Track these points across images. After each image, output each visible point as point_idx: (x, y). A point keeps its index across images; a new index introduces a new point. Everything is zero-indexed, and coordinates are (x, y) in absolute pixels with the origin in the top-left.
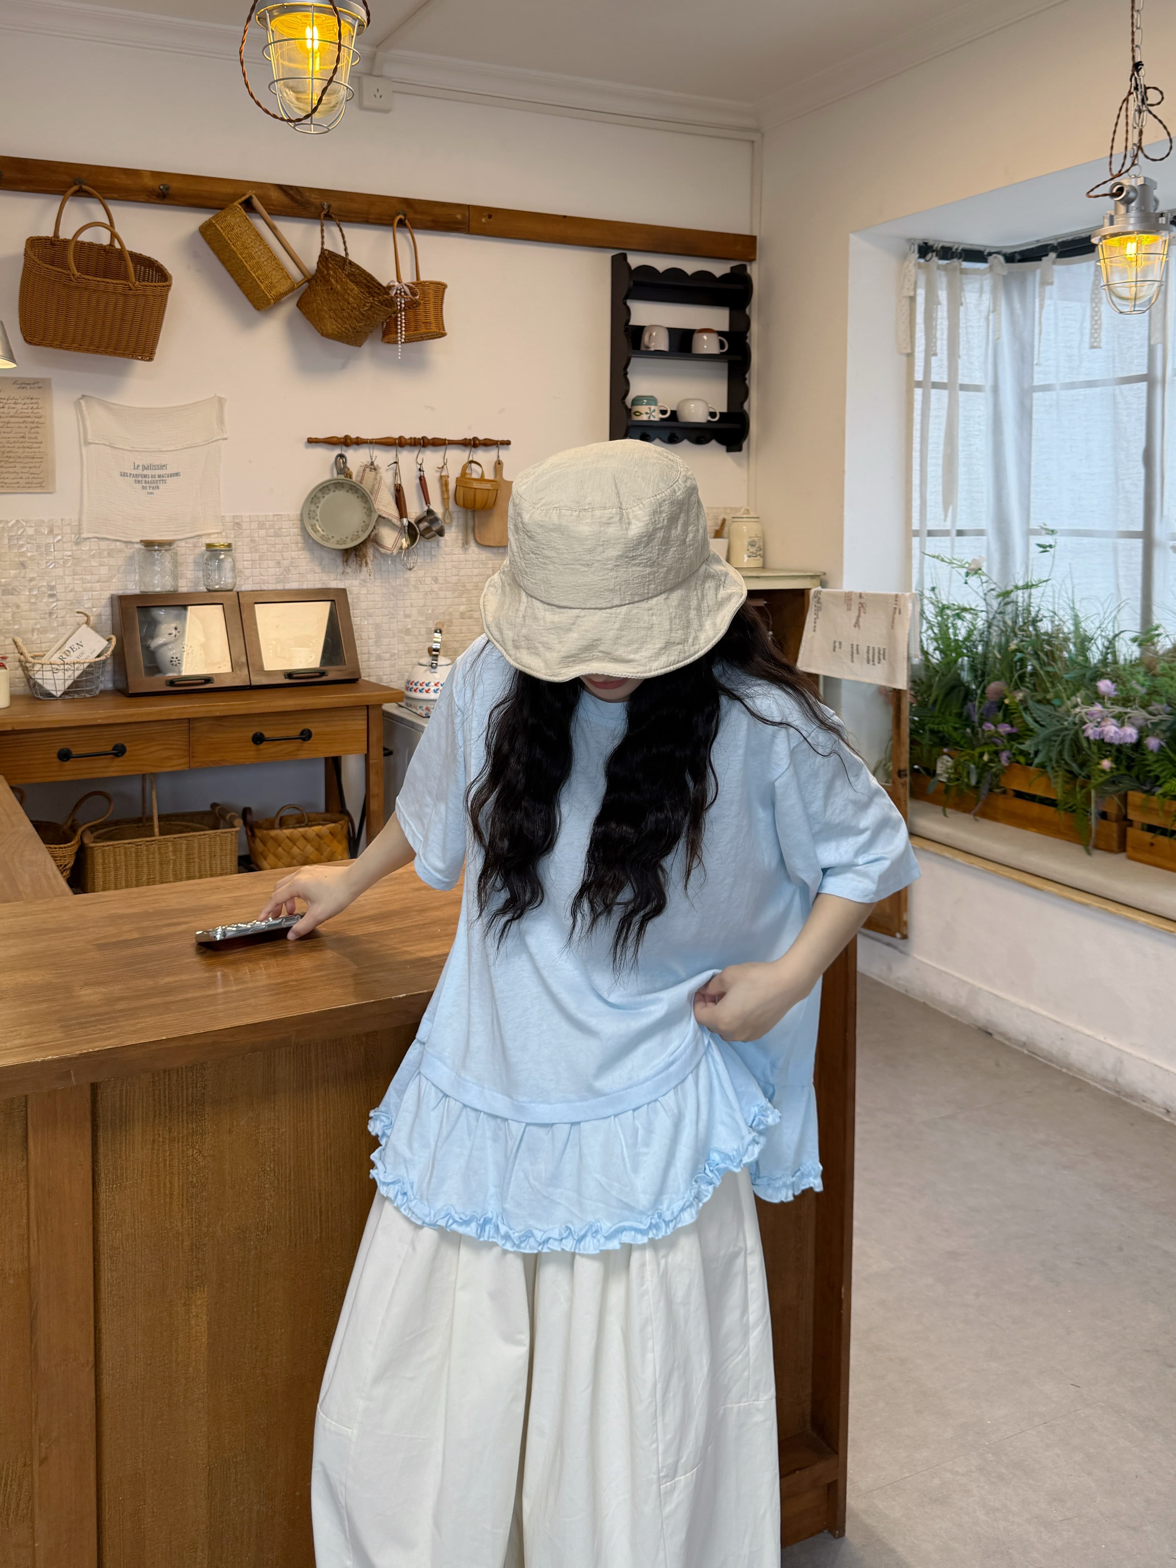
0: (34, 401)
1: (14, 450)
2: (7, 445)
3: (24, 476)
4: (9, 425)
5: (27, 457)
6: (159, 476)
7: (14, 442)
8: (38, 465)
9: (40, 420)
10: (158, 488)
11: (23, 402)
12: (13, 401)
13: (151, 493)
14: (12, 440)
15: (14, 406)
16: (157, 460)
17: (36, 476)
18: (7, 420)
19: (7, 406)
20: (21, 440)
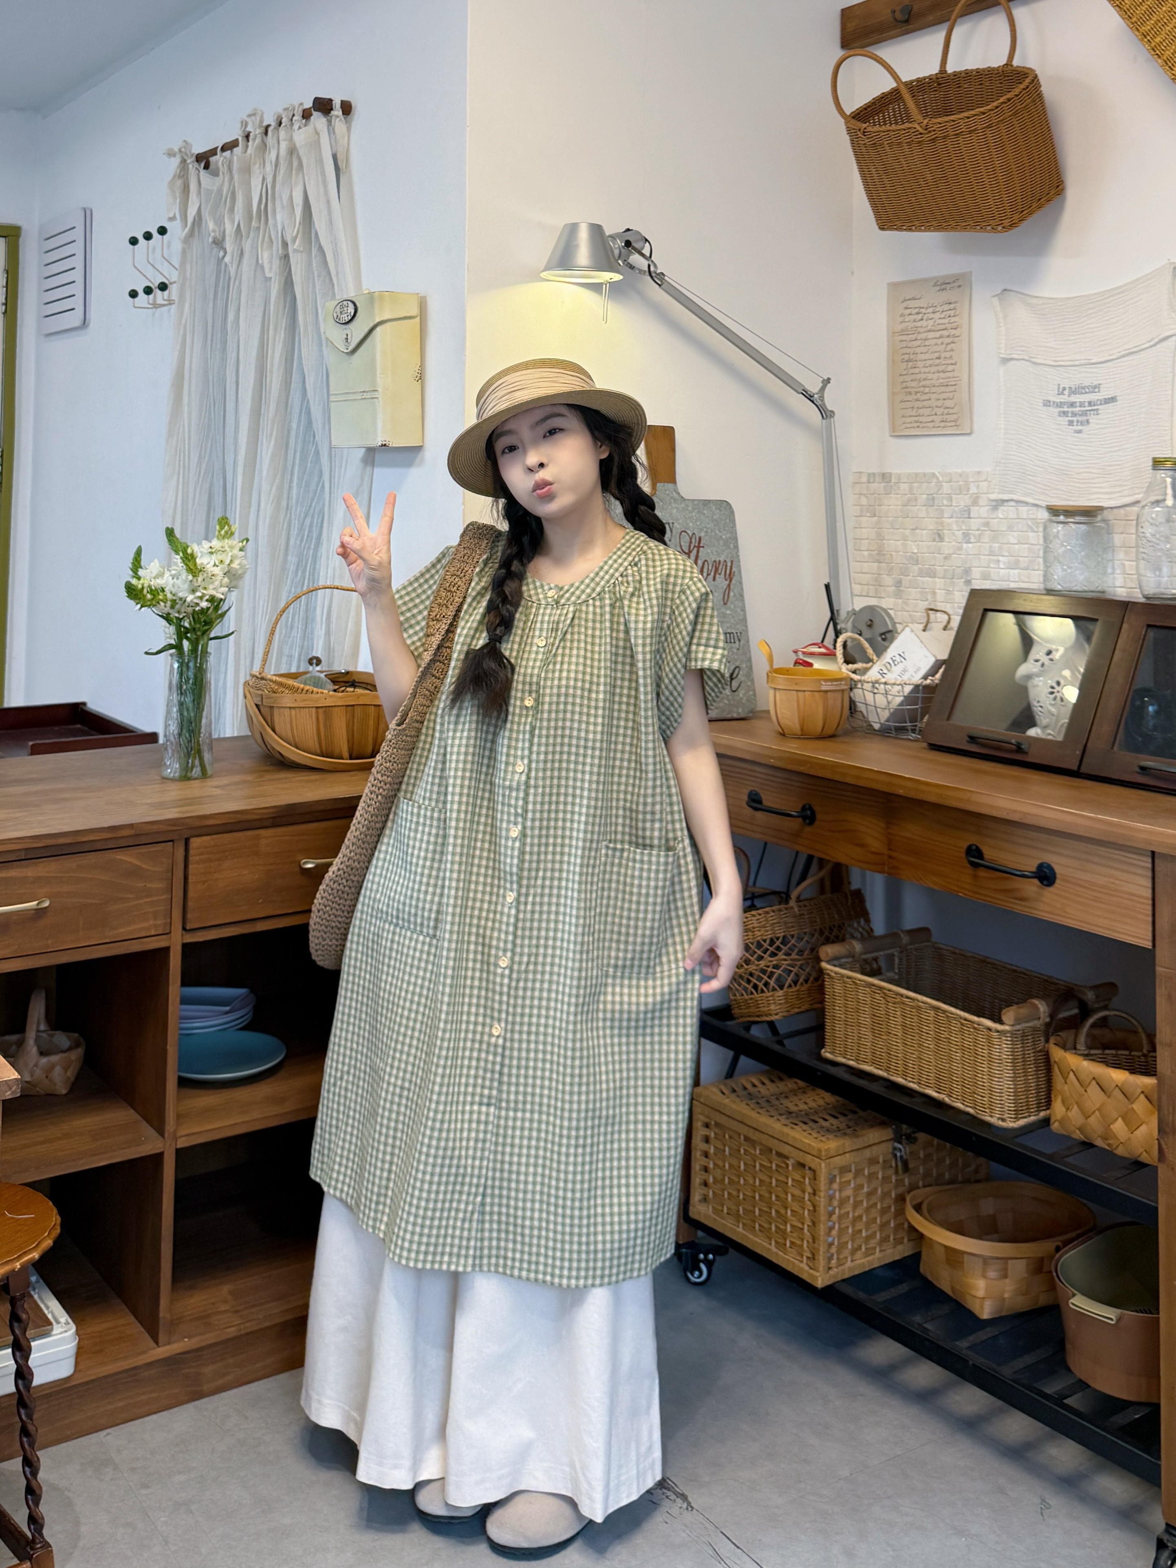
0: (952, 306)
1: (930, 376)
2: (923, 370)
3: (939, 411)
4: (927, 343)
5: (941, 385)
6: (1090, 403)
7: (930, 366)
8: (951, 395)
9: (957, 332)
10: (1088, 422)
11: (940, 309)
12: (930, 310)
13: (1080, 432)
14: (929, 362)
15: (931, 316)
16: (1086, 378)
17: (951, 411)
18: (923, 336)
19: (925, 317)
20: (938, 361)
